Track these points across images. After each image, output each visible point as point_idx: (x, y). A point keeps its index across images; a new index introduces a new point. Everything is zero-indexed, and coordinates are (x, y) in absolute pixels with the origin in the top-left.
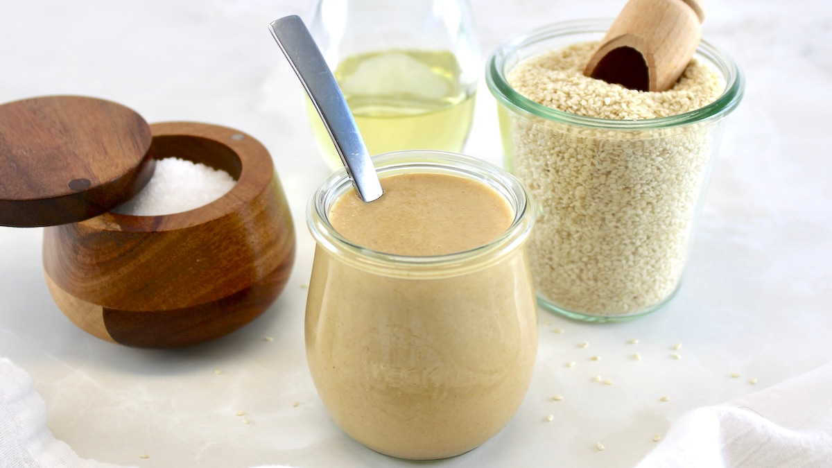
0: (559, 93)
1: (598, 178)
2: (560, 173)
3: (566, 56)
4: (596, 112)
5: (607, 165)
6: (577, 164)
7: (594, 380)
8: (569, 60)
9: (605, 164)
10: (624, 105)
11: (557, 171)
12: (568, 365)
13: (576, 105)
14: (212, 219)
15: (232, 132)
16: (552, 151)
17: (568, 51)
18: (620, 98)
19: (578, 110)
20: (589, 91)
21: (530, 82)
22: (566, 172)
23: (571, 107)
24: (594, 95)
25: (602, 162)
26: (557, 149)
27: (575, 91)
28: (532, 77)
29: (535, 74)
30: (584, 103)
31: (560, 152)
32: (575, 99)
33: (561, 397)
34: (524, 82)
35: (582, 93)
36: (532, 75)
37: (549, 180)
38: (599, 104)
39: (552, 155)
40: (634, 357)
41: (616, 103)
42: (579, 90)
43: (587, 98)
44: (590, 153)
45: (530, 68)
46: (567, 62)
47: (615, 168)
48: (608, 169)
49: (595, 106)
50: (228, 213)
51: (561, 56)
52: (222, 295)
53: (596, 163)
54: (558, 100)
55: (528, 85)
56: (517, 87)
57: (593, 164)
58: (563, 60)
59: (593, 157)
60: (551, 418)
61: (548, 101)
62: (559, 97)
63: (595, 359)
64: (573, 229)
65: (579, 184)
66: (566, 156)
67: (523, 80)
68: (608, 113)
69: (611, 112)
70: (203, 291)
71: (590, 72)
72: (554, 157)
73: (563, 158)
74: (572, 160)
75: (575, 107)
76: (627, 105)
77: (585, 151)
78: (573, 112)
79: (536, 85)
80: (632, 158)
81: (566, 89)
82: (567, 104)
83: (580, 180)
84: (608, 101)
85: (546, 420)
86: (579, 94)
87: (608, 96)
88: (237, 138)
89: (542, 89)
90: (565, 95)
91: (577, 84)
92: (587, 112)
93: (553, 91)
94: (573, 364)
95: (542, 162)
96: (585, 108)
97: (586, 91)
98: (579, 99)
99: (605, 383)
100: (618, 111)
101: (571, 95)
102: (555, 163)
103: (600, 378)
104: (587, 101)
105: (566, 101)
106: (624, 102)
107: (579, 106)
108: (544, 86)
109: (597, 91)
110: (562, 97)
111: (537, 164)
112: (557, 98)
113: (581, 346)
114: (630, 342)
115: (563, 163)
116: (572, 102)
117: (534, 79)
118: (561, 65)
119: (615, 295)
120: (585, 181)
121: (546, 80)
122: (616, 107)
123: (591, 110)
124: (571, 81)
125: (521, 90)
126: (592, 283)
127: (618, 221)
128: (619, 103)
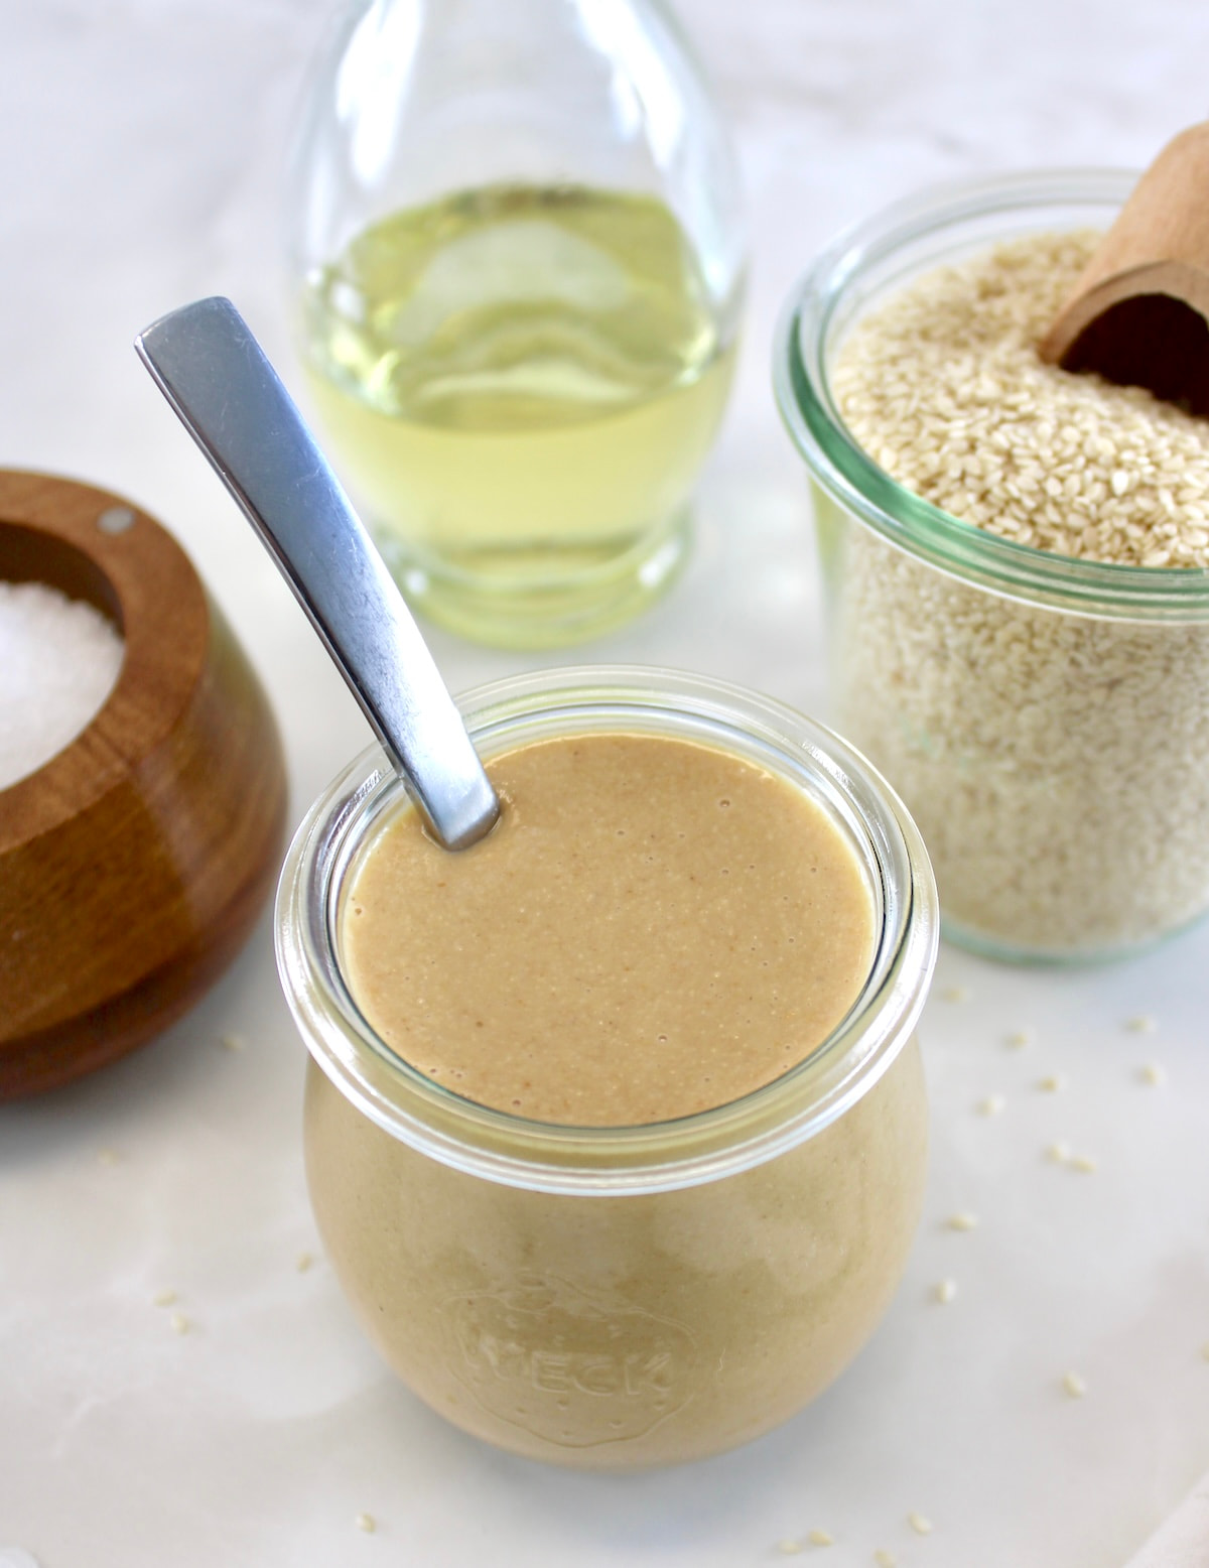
0: (982, 451)
1: (1086, 693)
2: (979, 670)
3: (989, 292)
4: (1087, 516)
5: (1114, 667)
6: (1032, 658)
7: (1049, 1156)
8: (998, 305)
9: (1107, 665)
10: (1166, 498)
11: (972, 664)
12: (981, 1109)
13: (1031, 494)
14: (41, 832)
15: (101, 500)
16: (960, 620)
17: (992, 276)
18: (1150, 469)
19: (1039, 509)
20: (1065, 442)
21: (900, 406)
22: (998, 670)
23: (1018, 502)
24: (1081, 461)
25: (1100, 659)
26: (977, 618)
27: (1027, 447)
28: (902, 388)
29: (912, 377)
30: (1053, 488)
31: (984, 625)
32: (1030, 473)
33: (969, 1219)
34: (881, 398)
35: (1046, 453)
36: (902, 377)
37: (948, 679)
38: (1098, 490)
39: (960, 627)
40: (1144, 1077)
41: (1142, 487)
42: (1039, 438)
43: (1062, 470)
44: (1071, 638)
45: (893, 348)
46: (990, 315)
47: (1136, 674)
48: (1117, 674)
49: (1085, 500)
50: (86, 804)
51: (972, 294)
52: (91, 1000)
53: (1081, 657)
54: (981, 478)
55: (893, 414)
56: (860, 415)
57: (1073, 662)
58: (980, 308)
59: (1077, 647)
60: (950, 1290)
61: (954, 481)
62: (983, 463)
63: (1048, 1086)
64: (1004, 790)
65: (1030, 701)
66: (1001, 636)
67: (876, 391)
68: (1121, 523)
69: (1131, 519)
70: (42, 1002)
71: (1058, 351)
72: (966, 635)
73: (991, 639)
74: (1018, 649)
75: (1030, 503)
76: (1175, 495)
77: (1055, 632)
78: (1023, 516)
79: (915, 417)
80: (1185, 653)
81: (1000, 439)
82: (1006, 491)
83: (1037, 691)
84: (1121, 481)
85: (935, 1296)
86: (1037, 458)
87: (1119, 465)
88: (115, 522)
89: (933, 435)
90: (999, 460)
91: (1029, 419)
92: (1063, 516)
93: (964, 445)
94: (998, 1104)
95: (928, 634)
96: (1056, 504)
97: (1058, 446)
98: (1040, 474)
99: (1077, 1168)
100: (1148, 514)
101: (1018, 461)
102: (969, 646)
103: (1064, 1150)
104: (1062, 480)
105: (1004, 479)
106: (1167, 487)
107: (1040, 498)
108: (941, 426)
109: (1088, 449)
110: (991, 467)
111: (917, 636)
112: (977, 471)
113: (1012, 1043)
114: (1132, 1027)
115: (989, 651)
116: (1021, 484)
117: (908, 396)
118: (976, 326)
119: (1101, 921)
120: (1048, 697)
121: (944, 403)
122: (1143, 502)
123: (1074, 511)
124: (1013, 408)
125: (873, 431)
126: (1046, 900)
127: (1131, 778)
128: (1153, 488)
